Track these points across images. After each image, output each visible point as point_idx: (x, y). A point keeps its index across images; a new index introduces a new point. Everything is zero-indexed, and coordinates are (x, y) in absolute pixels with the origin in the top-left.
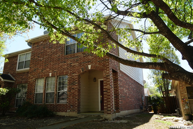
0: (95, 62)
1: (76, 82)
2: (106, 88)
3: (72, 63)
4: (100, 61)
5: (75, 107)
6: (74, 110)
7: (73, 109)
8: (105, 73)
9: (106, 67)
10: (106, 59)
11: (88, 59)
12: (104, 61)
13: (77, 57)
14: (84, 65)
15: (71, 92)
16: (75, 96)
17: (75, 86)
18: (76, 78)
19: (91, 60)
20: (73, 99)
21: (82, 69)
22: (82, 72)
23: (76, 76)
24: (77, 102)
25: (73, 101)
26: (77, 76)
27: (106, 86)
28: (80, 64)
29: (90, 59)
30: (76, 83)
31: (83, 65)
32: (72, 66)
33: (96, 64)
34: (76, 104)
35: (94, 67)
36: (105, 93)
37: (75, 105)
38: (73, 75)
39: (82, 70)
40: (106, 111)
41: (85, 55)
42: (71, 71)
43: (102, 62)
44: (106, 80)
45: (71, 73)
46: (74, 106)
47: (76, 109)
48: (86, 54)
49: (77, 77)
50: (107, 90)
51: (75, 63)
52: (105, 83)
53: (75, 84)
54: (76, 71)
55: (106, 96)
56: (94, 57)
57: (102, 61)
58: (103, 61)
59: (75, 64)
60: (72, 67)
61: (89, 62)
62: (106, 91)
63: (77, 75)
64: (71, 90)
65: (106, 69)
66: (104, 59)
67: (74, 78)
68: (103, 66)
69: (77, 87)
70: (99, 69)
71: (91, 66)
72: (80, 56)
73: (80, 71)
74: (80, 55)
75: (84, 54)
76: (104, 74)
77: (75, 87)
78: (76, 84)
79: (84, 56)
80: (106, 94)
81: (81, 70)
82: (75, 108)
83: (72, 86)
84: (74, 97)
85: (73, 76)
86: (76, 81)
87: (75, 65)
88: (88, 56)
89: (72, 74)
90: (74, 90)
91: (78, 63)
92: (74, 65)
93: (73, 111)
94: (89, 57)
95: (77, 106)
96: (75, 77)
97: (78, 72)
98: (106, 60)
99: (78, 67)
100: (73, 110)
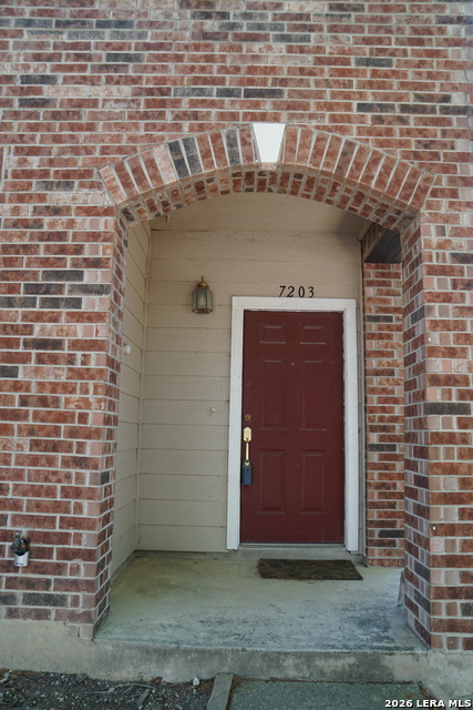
0: (329, 107)
1: (91, 277)
2: (450, 380)
3: (45, 79)
4: (383, 108)
5: (65, 555)
6: (49, 600)
7: (29, 584)
8: (441, 231)
9: (446, 169)
10: (447, 99)
11: (251, 70)
12: (424, 110)
13: (121, 24)
14: (195, 116)
15: (16, 387)
16: (73, 433)
17: (79, 317)
18: (94, 236)
19: (284, 82)
20: (35, 461)
21: (174, 148)
22: (170, 177)
23: (89, 211)
24: (88, 509)
25: (36, 491)
26: (107, 212)
27: (451, 353)
28: (159, 97)
29: (273, 70)
30: (87, 289)
31: (185, 115)
32: (45, 103)
33: (343, 130)
34: (76, 523)
35: (318, 152)
36: (447, 424)
37: (64, 538)
38: (60, 197)
39: (179, 164)
40: (450, 610)
41: (211, 25)
42: (34, 151)
43: (402, 121)
44: (447, 298)
45: (30, 174)
46: (47, 553)
47: (75, 585)
48: (224, 15)
49: (105, 224)
50: (462, 396)
51: (93, 82)
52: (446, 326)
53: (77, 303)
54: (99, 163)
55: (449, 454)
56: (319, 61)
57: (405, 108)
58: (415, 109)
59: (86, 91)
60: (55, 115)
61: (261, 94)
62: (452, 409)
63: (102, 199)
64: (25, 359)
65: (454, 194)
66: (431, 98)
67: (61, 236)
68: (417, 155)
69: (101, 331)
70: (381, 182)
71: (290, 137)
72: (151, 24)
73: (151, 164)
74: (155, 15)
75: (208, 16)
76: (435, 239)
77: (80, 331)
78: (91, 303)
79: (206, 36)
80: (451, 438)
81: (162, 156)
82: (59, 569)
83: (39, 317)
84: (55, 447)
85: (56, 211)
86: (96, 263)
87: (94, 103)
88: (255, 38)
89: (49, 186)
90: (54, 360)
91: (127, 90)
92: (81, 103)
93: (42, 603)
94: (257, 47)
95: (89, 555)
96: (85, 224)
97: (120, 169)
98: (446, 110)
99: (123, 127)
100: (29, 599)
